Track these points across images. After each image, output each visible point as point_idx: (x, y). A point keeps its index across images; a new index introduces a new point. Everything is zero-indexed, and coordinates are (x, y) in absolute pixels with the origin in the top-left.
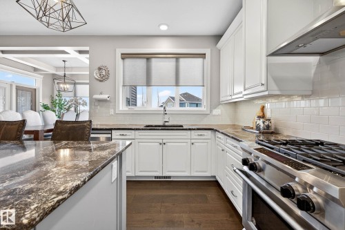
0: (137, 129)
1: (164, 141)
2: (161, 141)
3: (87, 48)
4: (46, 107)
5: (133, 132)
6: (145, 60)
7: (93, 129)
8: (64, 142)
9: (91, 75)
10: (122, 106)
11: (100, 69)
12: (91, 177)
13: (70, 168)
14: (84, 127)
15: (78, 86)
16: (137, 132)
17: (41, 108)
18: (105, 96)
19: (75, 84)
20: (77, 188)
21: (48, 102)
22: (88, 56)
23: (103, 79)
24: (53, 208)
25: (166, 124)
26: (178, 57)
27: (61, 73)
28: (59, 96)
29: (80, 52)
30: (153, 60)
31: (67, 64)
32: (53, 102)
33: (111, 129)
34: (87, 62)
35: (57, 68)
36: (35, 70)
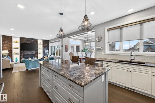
0: (114, 62)
1: (130, 70)
2: (128, 70)
3: (94, 30)
4: (82, 51)
5: (112, 63)
6: (119, 29)
7: (96, 60)
8: (88, 65)
9: (95, 39)
10: (107, 51)
11: (98, 37)
12: (95, 79)
13: (90, 74)
14: (93, 60)
15: (91, 43)
16: (114, 63)
17: (81, 51)
18: (100, 47)
19: (90, 42)
20: (91, 81)
21: (83, 49)
22: (94, 32)
23: (100, 41)
24: (87, 84)
25: (133, 61)
26: (141, 23)
27: (86, 39)
28: (86, 47)
29: (92, 32)
30: (124, 28)
31: (88, 36)
32: (84, 49)
33: (103, 61)
34: (94, 34)
35: (85, 38)
36: (80, 39)
